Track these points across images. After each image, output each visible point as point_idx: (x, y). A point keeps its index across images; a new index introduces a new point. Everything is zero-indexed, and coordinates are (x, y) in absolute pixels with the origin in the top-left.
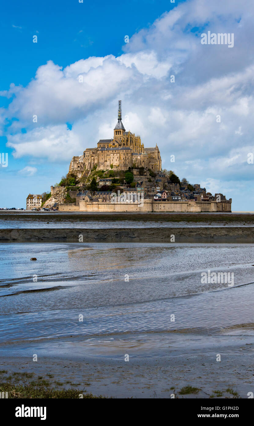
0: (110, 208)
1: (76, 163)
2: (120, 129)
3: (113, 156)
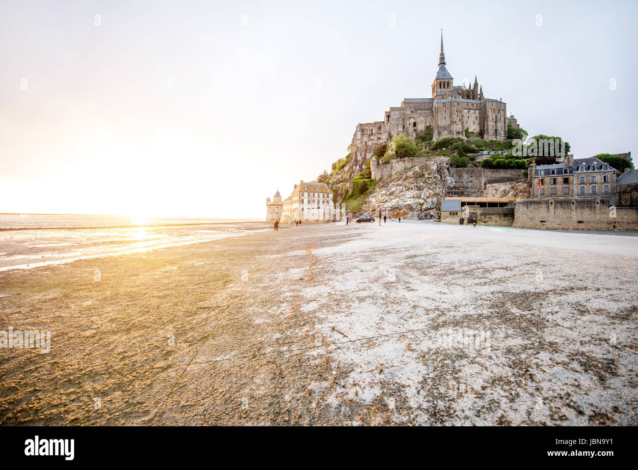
1: (365, 135)
2: (448, 79)
3: (467, 115)
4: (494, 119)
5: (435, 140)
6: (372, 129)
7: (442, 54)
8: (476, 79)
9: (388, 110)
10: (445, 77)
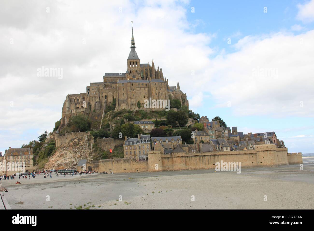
0: (207, 162)
1: (72, 104)
2: (136, 60)
3: (139, 91)
4: (157, 94)
5: (116, 110)
6: (78, 99)
7: (133, 40)
8: (153, 61)
9: (89, 85)
10: (134, 58)
